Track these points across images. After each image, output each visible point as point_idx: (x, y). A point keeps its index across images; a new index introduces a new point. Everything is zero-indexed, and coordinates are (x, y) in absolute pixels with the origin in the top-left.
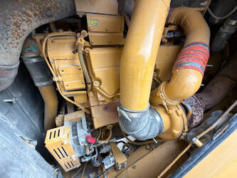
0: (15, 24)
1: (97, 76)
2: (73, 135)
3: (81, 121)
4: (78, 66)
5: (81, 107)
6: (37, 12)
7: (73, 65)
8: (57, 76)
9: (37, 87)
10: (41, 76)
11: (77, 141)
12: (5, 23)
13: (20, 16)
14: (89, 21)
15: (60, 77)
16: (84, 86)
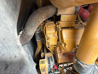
0: (38, 22)
1: (65, 42)
2: (49, 64)
3: (51, 57)
4: (56, 37)
5: (51, 51)
6: (45, 17)
7: (54, 36)
8: (47, 40)
9: (36, 41)
10: (39, 38)
11: (50, 66)
12: (36, 22)
13: (40, 19)
14: (61, 18)
15: (48, 41)
16: (56, 44)
